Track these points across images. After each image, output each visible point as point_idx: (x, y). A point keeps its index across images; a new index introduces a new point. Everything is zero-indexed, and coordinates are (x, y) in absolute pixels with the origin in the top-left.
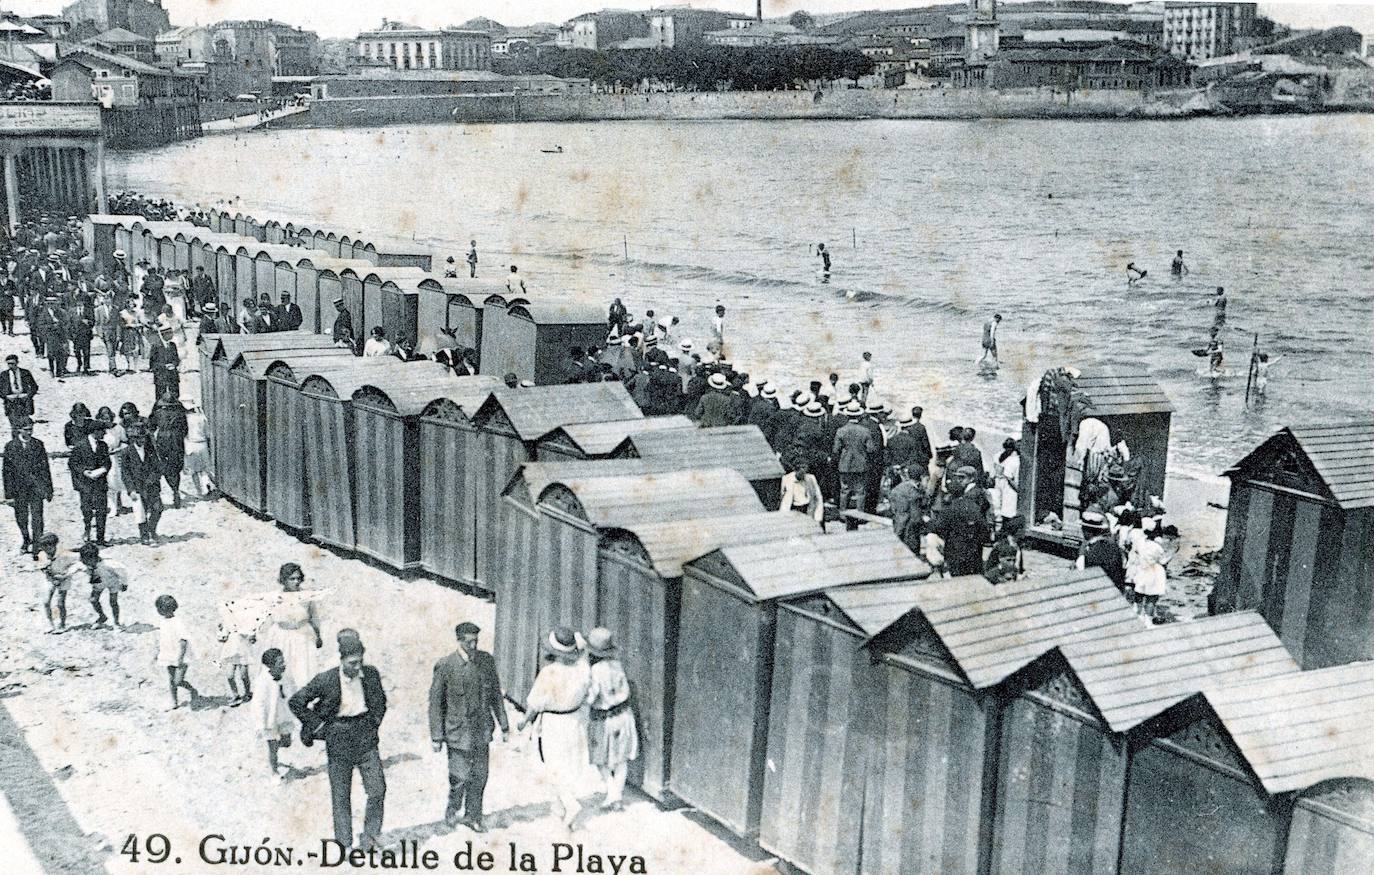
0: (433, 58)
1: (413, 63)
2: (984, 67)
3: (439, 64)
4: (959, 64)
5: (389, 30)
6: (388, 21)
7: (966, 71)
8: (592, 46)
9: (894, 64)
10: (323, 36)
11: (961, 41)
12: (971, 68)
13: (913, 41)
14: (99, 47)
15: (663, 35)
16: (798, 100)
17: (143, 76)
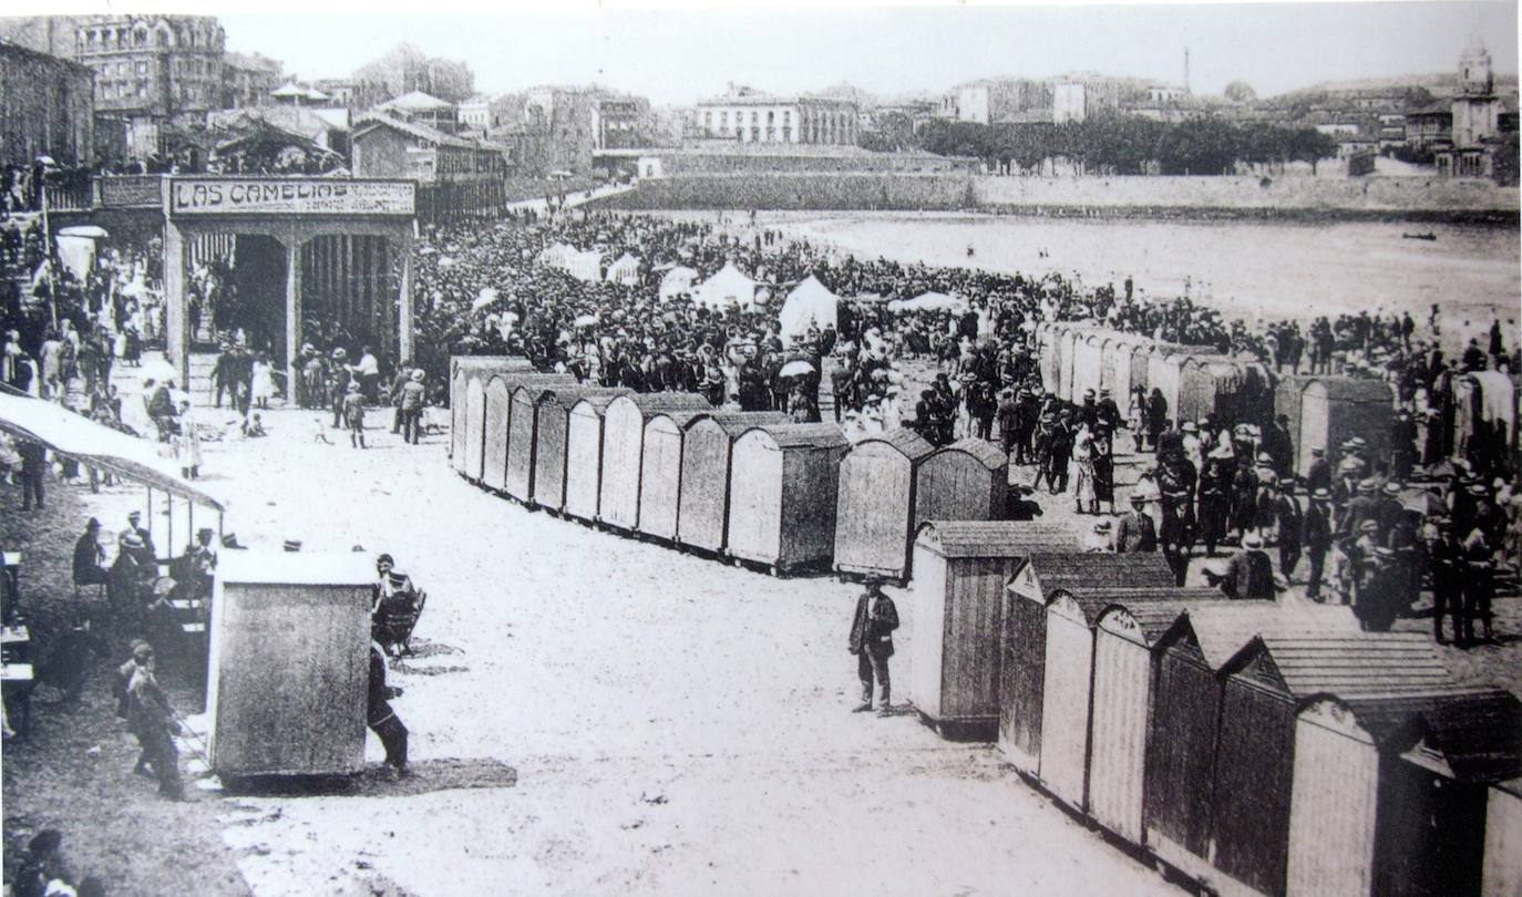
0: (787, 130)
1: (763, 136)
2: (1482, 151)
3: (795, 136)
4: (1445, 147)
5: (735, 98)
6: (736, 84)
7: (1455, 157)
8: (983, 119)
9: (1359, 145)
10: (657, 103)
11: (1445, 119)
12: (1462, 151)
13: (1382, 118)
14: (394, 114)
15: (1068, 106)
16: (1239, 187)
17: (443, 148)
